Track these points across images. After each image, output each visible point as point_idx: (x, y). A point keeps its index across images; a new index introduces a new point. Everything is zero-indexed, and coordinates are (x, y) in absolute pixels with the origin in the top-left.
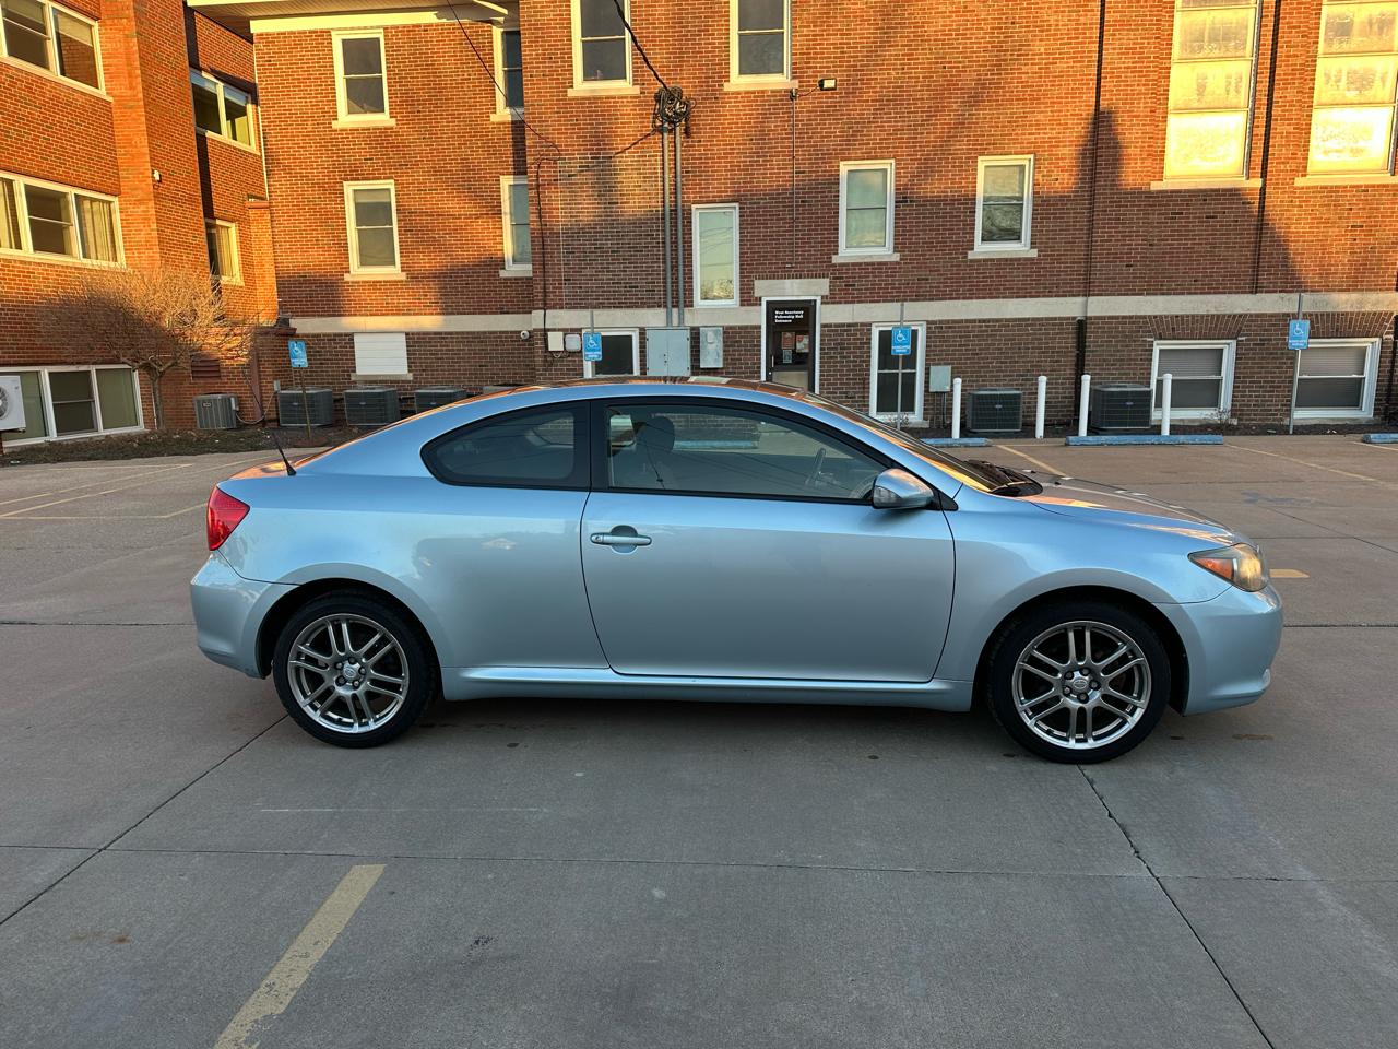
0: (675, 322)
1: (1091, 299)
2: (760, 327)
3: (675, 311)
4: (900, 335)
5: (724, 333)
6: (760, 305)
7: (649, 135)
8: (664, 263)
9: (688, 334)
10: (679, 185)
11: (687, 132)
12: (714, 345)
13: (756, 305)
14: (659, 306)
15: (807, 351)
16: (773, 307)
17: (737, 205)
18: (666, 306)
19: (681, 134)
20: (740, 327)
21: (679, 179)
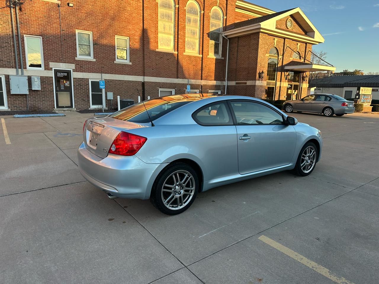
0: (20, 73)
1: (145, 77)
2: (52, 77)
3: (20, 70)
4: (102, 83)
5: (41, 78)
6: (52, 70)
7: (4, 7)
8: (14, 53)
9: (27, 78)
10: (19, 27)
11: (20, 9)
12: (37, 82)
13: (50, 70)
14: (13, 68)
15: (69, 86)
16: (56, 71)
17: (41, 37)
18: (16, 68)
19: (18, 10)
20: (45, 77)
21: (18, 25)
